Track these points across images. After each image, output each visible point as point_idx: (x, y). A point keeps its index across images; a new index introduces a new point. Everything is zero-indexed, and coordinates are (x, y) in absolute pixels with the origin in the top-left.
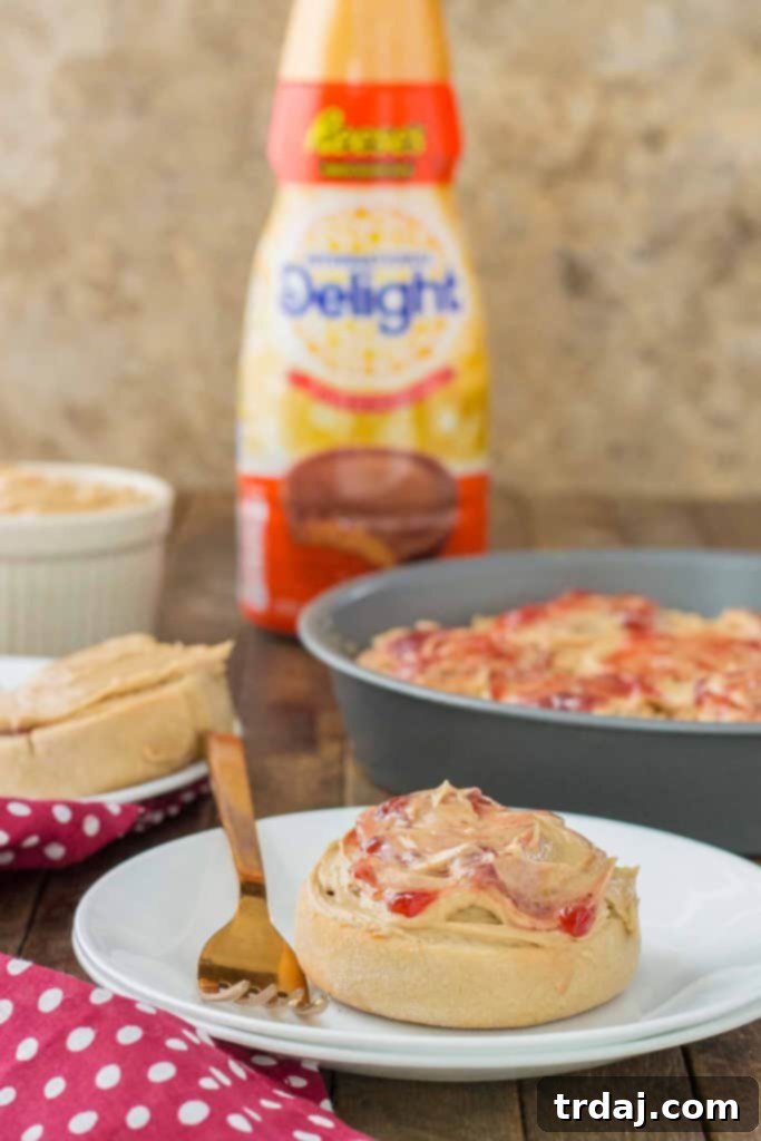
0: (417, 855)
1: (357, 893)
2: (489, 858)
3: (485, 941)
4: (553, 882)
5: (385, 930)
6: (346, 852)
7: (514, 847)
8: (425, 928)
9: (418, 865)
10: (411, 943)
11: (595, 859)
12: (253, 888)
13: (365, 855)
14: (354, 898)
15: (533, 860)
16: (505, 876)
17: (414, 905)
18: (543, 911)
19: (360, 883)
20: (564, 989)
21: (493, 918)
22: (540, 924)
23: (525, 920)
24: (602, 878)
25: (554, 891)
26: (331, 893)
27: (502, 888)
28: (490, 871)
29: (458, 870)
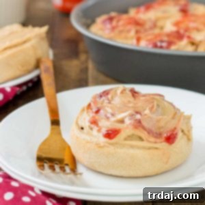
0: (113, 115)
1: (91, 129)
2: (138, 117)
3: (139, 148)
4: (162, 124)
5: (102, 144)
6: (87, 112)
7: (147, 112)
8: (116, 143)
9: (113, 119)
10: (111, 149)
11: (176, 113)
12: (55, 122)
13: (94, 114)
14: (90, 131)
15: (154, 117)
16: (145, 123)
17: (112, 135)
18: (159, 135)
19: (93, 126)
20: (167, 163)
21: (141, 139)
22: (158, 140)
23: (152, 139)
24: (179, 121)
25: (162, 127)
26: (82, 128)
27: (144, 128)
28: (139, 122)
29: (128, 121)
